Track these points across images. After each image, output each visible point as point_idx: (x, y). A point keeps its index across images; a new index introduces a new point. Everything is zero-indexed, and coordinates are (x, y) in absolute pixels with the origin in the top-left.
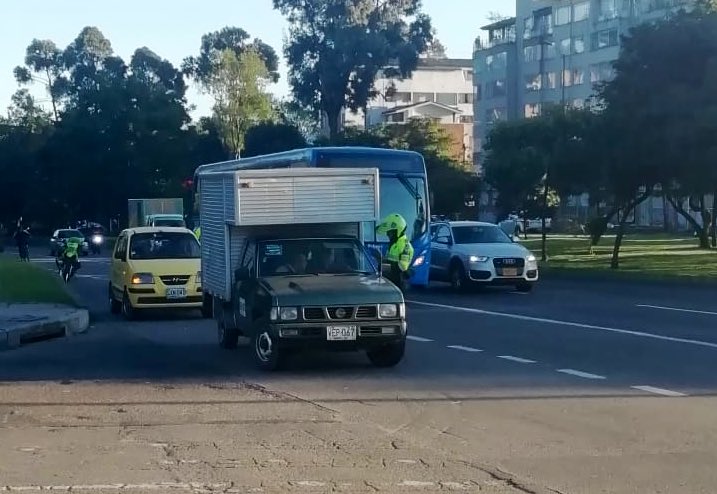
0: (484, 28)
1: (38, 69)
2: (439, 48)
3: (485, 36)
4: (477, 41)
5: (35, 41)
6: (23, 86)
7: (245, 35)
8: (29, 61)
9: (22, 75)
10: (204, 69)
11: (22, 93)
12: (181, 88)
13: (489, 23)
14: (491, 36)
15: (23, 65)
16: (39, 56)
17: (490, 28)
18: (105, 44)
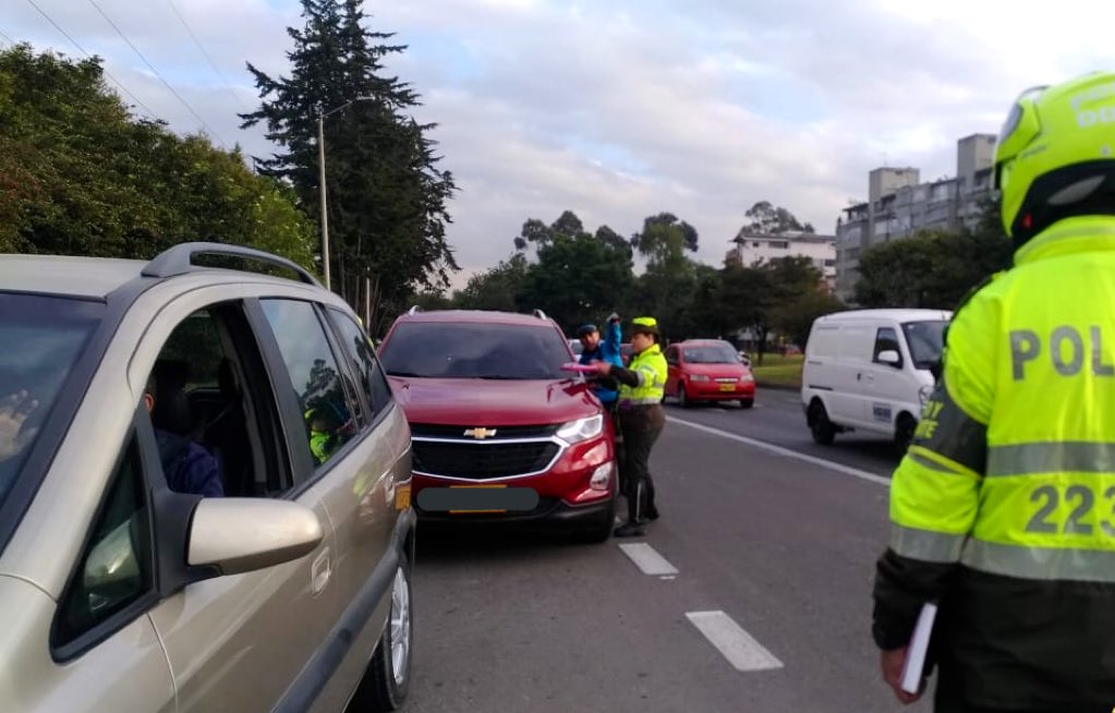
0: (845, 210)
1: (531, 239)
2: (809, 229)
3: (845, 216)
4: (839, 220)
5: (530, 220)
6: (521, 251)
7: (675, 219)
8: (524, 234)
9: (520, 244)
10: (645, 241)
11: (518, 256)
12: (630, 254)
13: (848, 206)
14: (850, 216)
15: (520, 236)
16: (533, 229)
17: (850, 211)
18: (578, 224)
